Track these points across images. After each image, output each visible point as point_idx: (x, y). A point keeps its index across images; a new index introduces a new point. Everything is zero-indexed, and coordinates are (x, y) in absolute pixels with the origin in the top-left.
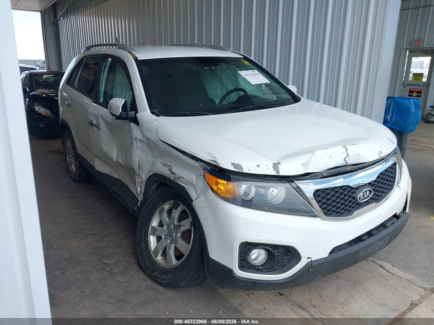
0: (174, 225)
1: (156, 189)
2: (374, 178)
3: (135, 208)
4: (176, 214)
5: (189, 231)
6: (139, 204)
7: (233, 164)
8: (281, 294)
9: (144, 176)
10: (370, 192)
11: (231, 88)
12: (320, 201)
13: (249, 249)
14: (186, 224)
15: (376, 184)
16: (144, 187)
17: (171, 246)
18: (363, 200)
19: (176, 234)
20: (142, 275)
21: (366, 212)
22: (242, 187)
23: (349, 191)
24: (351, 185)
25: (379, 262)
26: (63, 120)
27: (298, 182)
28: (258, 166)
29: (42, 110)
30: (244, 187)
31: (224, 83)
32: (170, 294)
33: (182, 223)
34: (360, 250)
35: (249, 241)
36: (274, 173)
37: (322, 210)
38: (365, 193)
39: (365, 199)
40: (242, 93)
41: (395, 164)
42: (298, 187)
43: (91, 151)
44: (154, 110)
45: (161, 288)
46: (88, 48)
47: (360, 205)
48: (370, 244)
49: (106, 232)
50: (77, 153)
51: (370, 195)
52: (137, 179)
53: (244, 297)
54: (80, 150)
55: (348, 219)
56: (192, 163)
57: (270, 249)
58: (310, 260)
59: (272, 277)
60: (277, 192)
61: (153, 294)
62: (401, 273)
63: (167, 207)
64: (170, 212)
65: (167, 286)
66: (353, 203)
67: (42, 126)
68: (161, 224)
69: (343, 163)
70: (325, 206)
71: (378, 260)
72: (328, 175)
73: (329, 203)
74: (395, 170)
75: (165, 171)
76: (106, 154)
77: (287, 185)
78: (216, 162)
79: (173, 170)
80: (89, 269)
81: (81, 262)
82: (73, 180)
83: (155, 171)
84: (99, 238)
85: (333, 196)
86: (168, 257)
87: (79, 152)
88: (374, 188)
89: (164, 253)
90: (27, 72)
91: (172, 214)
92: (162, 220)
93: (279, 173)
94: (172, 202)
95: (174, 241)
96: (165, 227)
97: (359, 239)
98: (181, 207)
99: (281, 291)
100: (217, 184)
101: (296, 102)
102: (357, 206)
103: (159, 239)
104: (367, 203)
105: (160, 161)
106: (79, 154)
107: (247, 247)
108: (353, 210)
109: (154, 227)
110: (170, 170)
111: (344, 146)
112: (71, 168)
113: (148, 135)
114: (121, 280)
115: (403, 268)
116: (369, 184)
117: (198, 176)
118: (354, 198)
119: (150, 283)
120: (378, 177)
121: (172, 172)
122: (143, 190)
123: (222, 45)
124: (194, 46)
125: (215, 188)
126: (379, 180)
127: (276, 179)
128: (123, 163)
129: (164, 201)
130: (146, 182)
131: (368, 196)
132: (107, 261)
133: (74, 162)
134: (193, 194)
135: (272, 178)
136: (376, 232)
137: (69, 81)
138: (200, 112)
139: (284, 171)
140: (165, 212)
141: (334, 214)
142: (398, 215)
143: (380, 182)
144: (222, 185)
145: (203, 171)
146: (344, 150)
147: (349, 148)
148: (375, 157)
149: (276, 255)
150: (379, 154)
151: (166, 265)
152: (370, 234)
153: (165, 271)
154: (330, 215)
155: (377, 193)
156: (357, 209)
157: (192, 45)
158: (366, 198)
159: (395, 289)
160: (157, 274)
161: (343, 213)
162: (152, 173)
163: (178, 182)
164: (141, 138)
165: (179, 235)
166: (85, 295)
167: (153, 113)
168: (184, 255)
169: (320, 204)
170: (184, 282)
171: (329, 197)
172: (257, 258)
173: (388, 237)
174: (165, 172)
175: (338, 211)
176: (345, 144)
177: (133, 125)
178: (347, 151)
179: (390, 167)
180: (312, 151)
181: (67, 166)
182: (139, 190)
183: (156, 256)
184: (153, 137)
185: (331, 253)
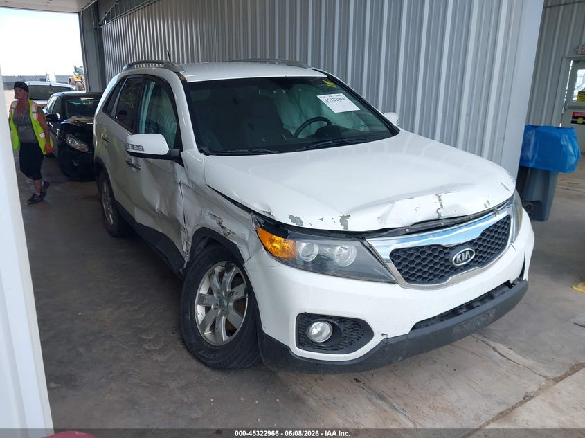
0: (226, 292)
1: (205, 247)
2: (477, 235)
3: (181, 271)
4: (229, 278)
5: (243, 300)
6: (185, 266)
7: (291, 217)
8: (357, 381)
9: (190, 230)
10: (471, 253)
11: (312, 115)
12: (400, 264)
13: (308, 322)
14: (240, 292)
15: (480, 243)
16: (190, 244)
17: (221, 318)
18: (460, 263)
19: (228, 304)
20: (185, 354)
21: (465, 279)
22: (300, 246)
23: (440, 252)
24: (444, 244)
25: (493, 344)
26: (98, 158)
27: (370, 239)
28: (322, 219)
29: (76, 143)
30: (304, 245)
31: (303, 109)
32: (217, 377)
33: (235, 290)
34: (454, 326)
35: (308, 312)
36: (341, 228)
37: (402, 275)
38: (463, 254)
39: (463, 262)
40: (325, 124)
41: (508, 218)
42: (370, 246)
43: (129, 197)
44: (202, 148)
45: (207, 370)
46: (130, 66)
47: (457, 270)
48: (468, 320)
49: (146, 301)
50: (115, 200)
51: (471, 257)
52: (183, 234)
53: (310, 383)
54: (118, 196)
55: (439, 287)
56: (243, 215)
57: (335, 322)
58: (385, 337)
59: (337, 358)
60: (346, 253)
61: (197, 377)
62: (520, 358)
63: (218, 269)
64: (221, 276)
65: (216, 367)
66: (447, 267)
67: (76, 164)
68: (210, 292)
69: (435, 216)
70: (406, 270)
71: (492, 341)
72: (414, 231)
73: (412, 266)
74: (509, 225)
75: (213, 224)
76: (147, 202)
77: (358, 243)
78: (270, 214)
79: (223, 224)
80: (121, 345)
81: (112, 336)
82: (111, 233)
83: (202, 224)
84: (136, 308)
85: (418, 257)
86: (217, 331)
87: (116, 199)
88: (477, 248)
89: (213, 327)
90: (59, 94)
91: (224, 279)
92: (212, 286)
93: (347, 228)
94: (223, 263)
95: (225, 312)
96: (215, 295)
97: (454, 312)
98: (234, 271)
99: (358, 376)
100: (272, 241)
101: (393, 136)
102: (453, 271)
103: (208, 309)
104: (466, 267)
105: (208, 211)
106: (117, 201)
107: (306, 320)
108: (447, 276)
109: (202, 294)
110: (220, 223)
111: (437, 195)
112: (108, 219)
113: (194, 179)
114: (159, 360)
115: (523, 352)
116: (470, 243)
117: (251, 231)
118: (447, 260)
119: (194, 363)
120: (483, 234)
121: (222, 226)
122: (190, 248)
123: (298, 59)
124: (257, 62)
125: (269, 246)
126: (484, 238)
127: (345, 235)
128: (166, 214)
129: (215, 262)
130: (193, 237)
131: (468, 259)
132: (144, 336)
133: (112, 211)
134: (245, 254)
135: (339, 235)
136: (478, 304)
137: (106, 108)
138: (261, 150)
139: (355, 225)
140: (215, 276)
141: (419, 280)
142: (511, 282)
143: (485, 240)
144: (278, 243)
145: (254, 225)
146: (436, 199)
147: (443, 196)
148: (480, 208)
149: (342, 329)
150: (485, 205)
151: (213, 341)
152: (469, 306)
153: (213, 350)
154: (414, 281)
155: (481, 255)
156: (452, 274)
157: (263, 61)
158: (465, 261)
159: (508, 377)
160: (204, 353)
161: (432, 279)
162: (199, 227)
163: (229, 238)
164: (186, 182)
165: (231, 304)
166: (112, 377)
167: (201, 151)
168: (236, 330)
169: (400, 268)
170: (235, 363)
171: (413, 258)
172: (320, 333)
173: (494, 311)
174: (214, 226)
175: (425, 276)
176: (438, 192)
177: (177, 165)
178: (440, 200)
179: (501, 221)
180: (392, 201)
181: (104, 216)
182: (185, 247)
183: (204, 331)
184: (199, 181)
185: (414, 328)
